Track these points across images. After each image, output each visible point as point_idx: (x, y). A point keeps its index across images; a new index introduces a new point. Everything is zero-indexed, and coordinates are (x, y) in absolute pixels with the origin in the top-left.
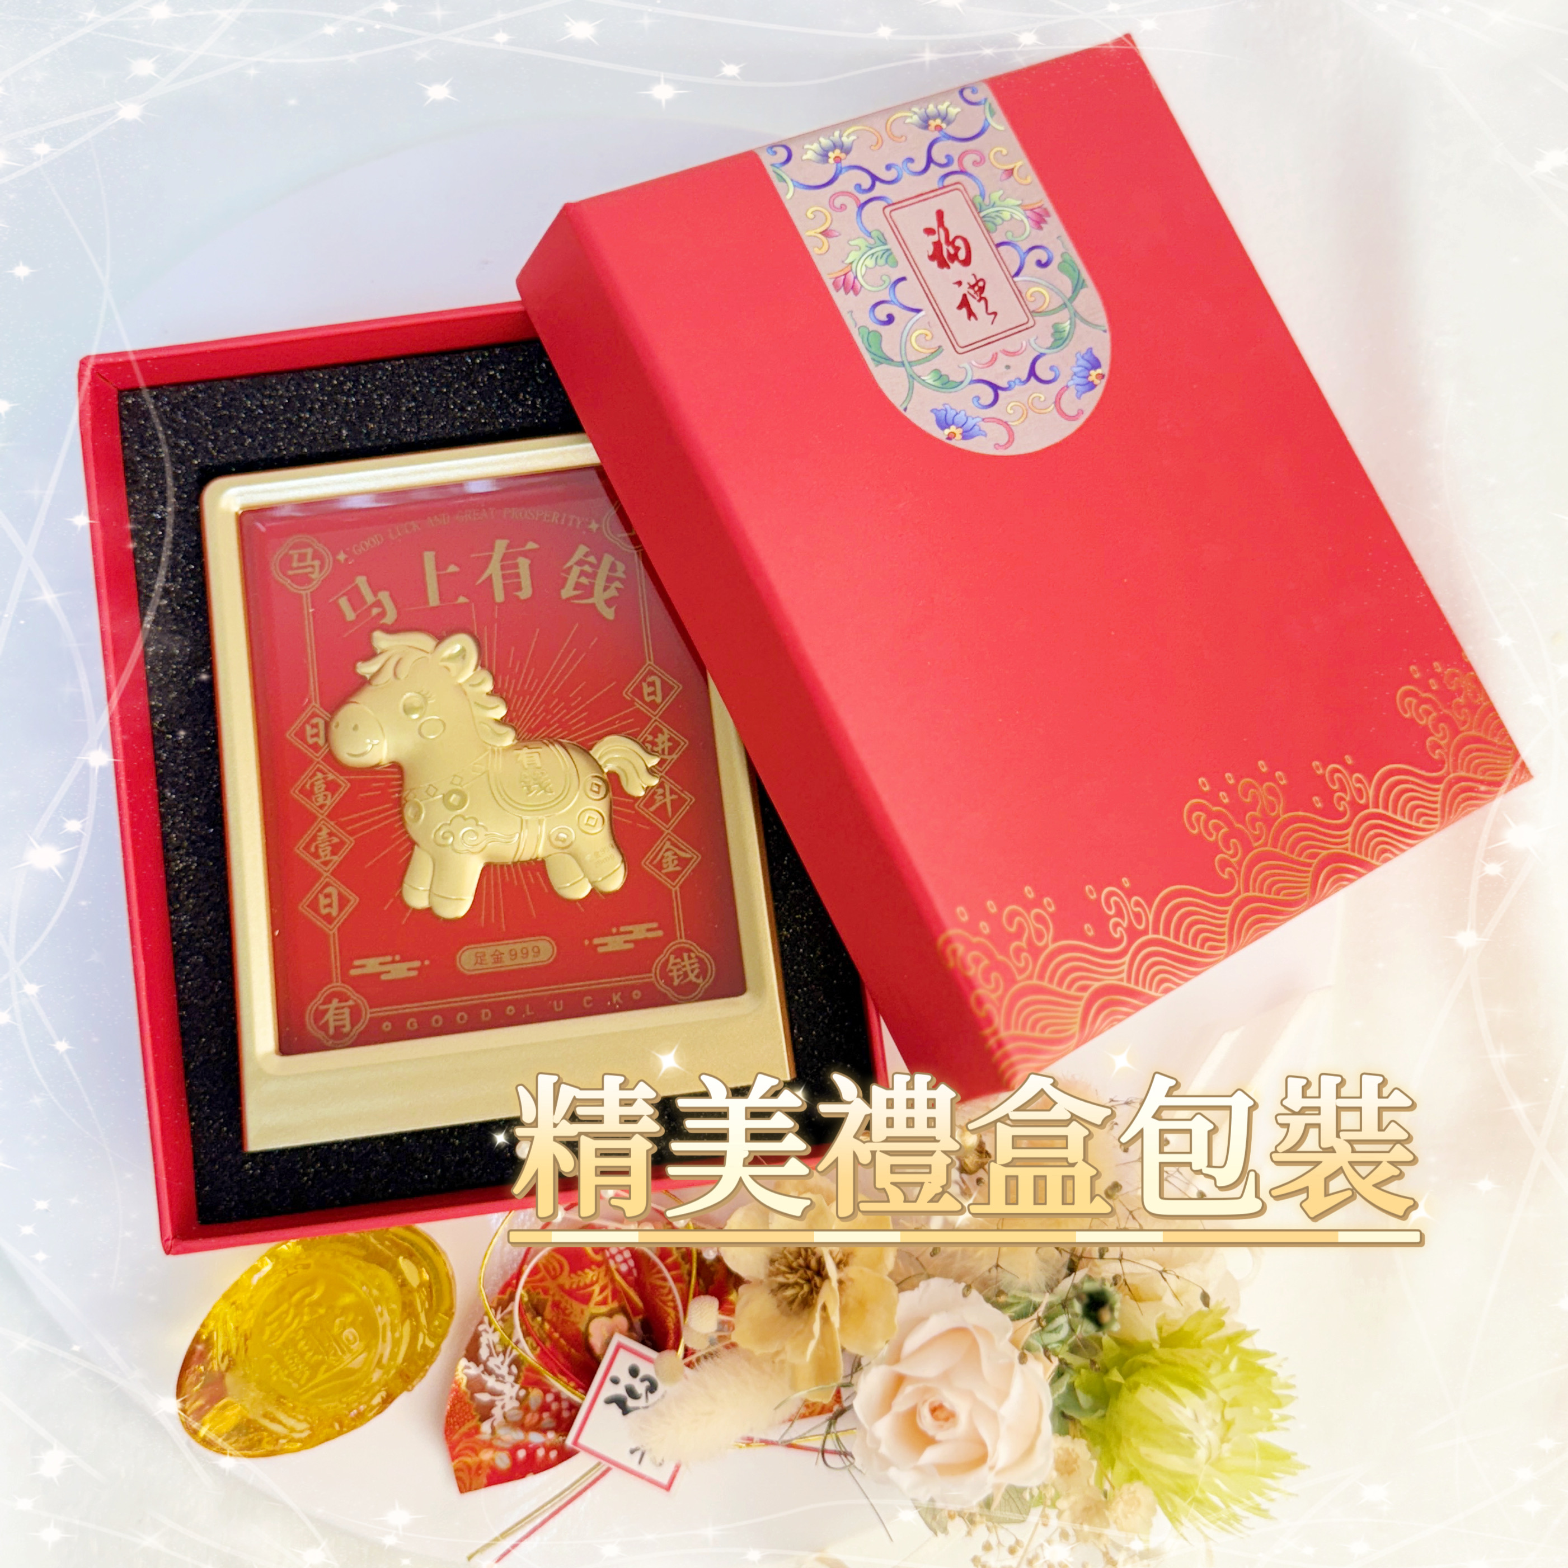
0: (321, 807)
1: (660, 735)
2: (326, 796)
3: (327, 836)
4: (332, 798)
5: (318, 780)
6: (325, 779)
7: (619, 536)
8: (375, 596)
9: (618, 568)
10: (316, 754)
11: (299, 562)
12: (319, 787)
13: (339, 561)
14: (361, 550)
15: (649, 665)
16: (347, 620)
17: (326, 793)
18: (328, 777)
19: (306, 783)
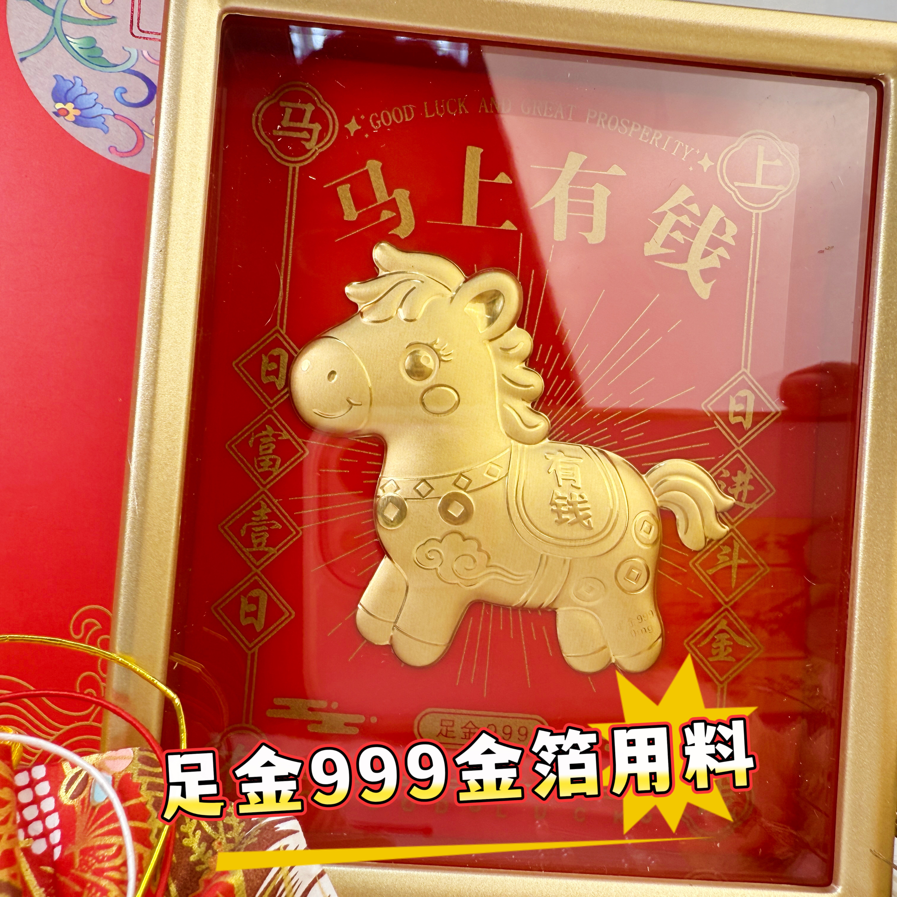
0: (266, 475)
1: (740, 473)
2: (274, 461)
3: (267, 518)
4: (280, 467)
5: (267, 436)
6: (274, 436)
7: (737, 184)
8: (390, 193)
9: (727, 230)
10: (269, 399)
11: (291, 120)
12: (266, 446)
13: (348, 131)
14: (382, 123)
15: (744, 373)
16: (345, 218)
17: (273, 457)
18: (281, 435)
19: (249, 437)
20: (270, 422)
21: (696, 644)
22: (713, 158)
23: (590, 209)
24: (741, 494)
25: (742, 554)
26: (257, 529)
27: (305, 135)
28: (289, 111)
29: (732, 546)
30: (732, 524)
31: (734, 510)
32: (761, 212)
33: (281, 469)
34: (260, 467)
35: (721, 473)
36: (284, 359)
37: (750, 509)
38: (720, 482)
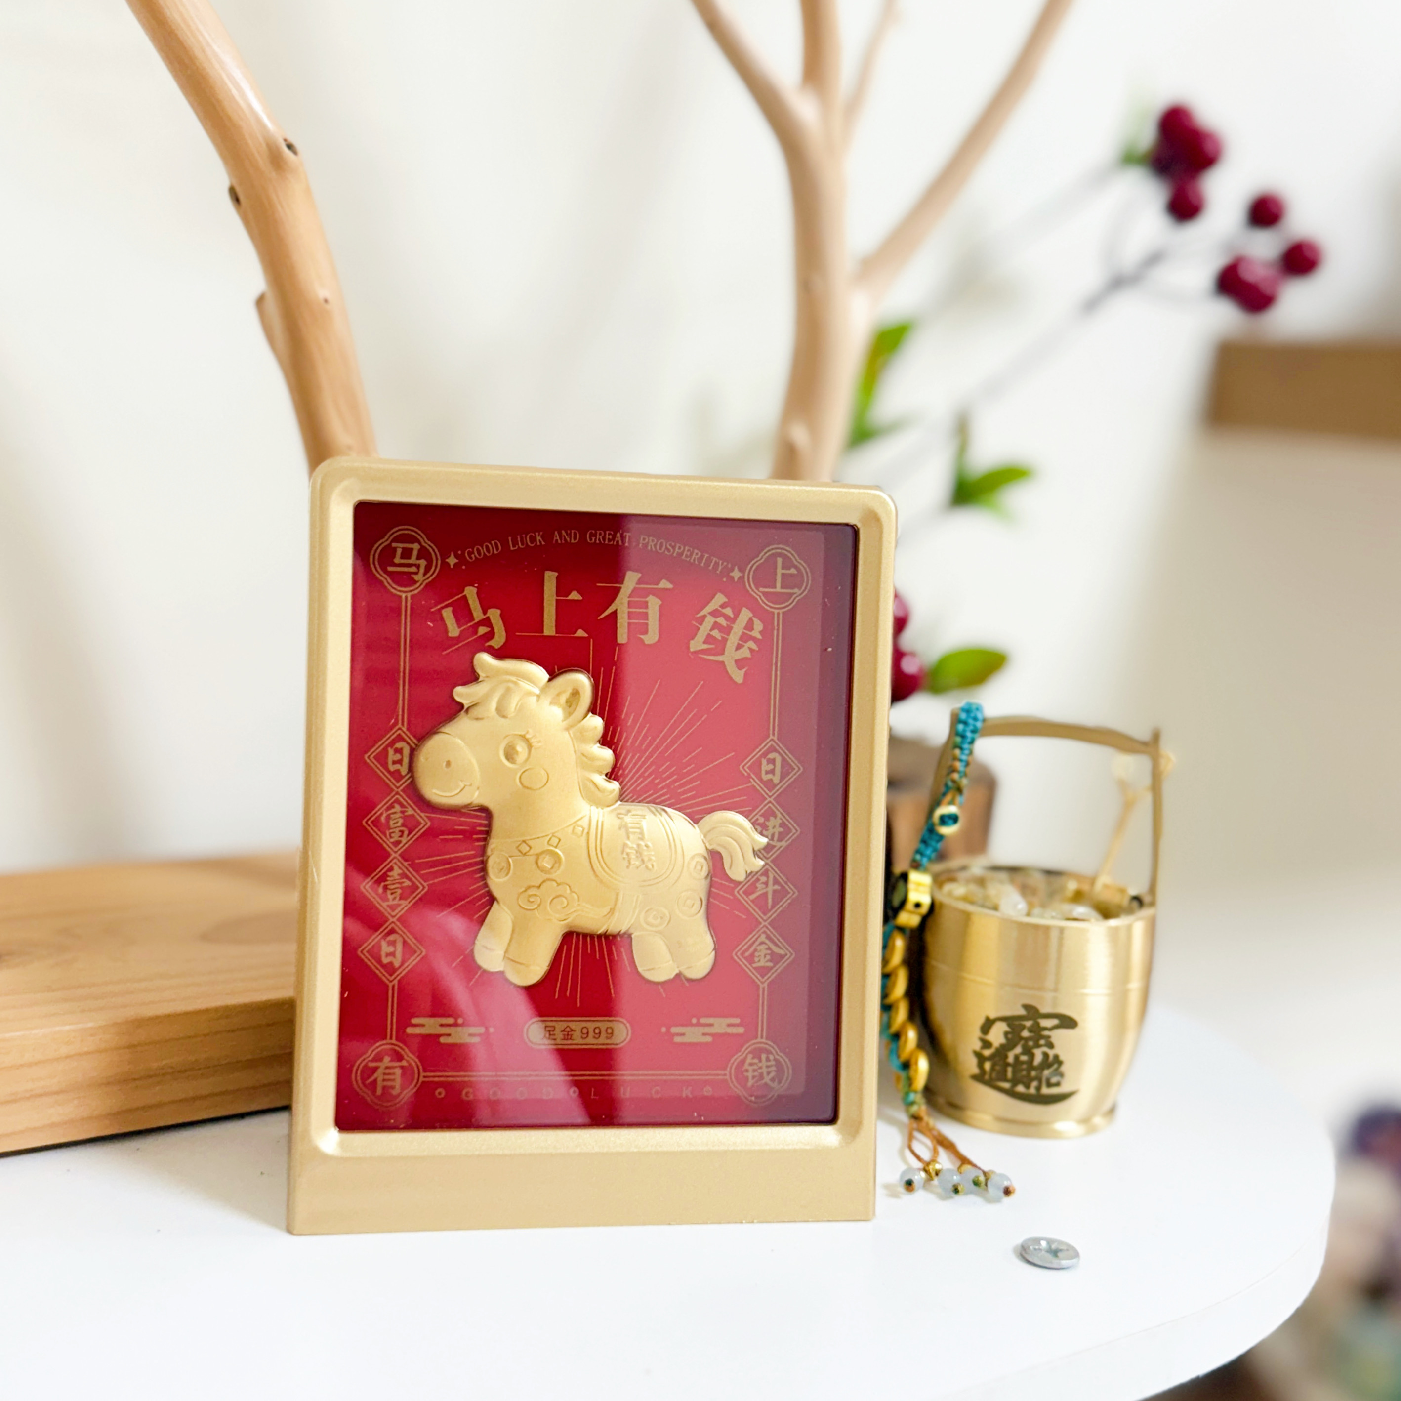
0: (396, 844)
1: (772, 818)
2: (402, 832)
3: (398, 877)
4: (408, 835)
5: (395, 813)
6: (403, 812)
7: (761, 589)
8: (485, 612)
9: (755, 627)
10: (395, 783)
11: (402, 557)
12: (395, 821)
13: (448, 564)
14: (475, 556)
15: (772, 740)
16: (450, 635)
17: (402, 829)
18: (406, 811)
19: (382, 814)
20: (397, 801)
21: (742, 954)
22: (742, 570)
23: (645, 616)
24: (773, 835)
25: (776, 882)
26: (392, 887)
27: (413, 569)
28: (399, 551)
29: (768, 877)
30: (767, 858)
31: (768, 848)
32: (781, 611)
33: (409, 838)
34: (391, 837)
35: (757, 819)
36: (406, 751)
37: (781, 847)
38: (757, 827)
